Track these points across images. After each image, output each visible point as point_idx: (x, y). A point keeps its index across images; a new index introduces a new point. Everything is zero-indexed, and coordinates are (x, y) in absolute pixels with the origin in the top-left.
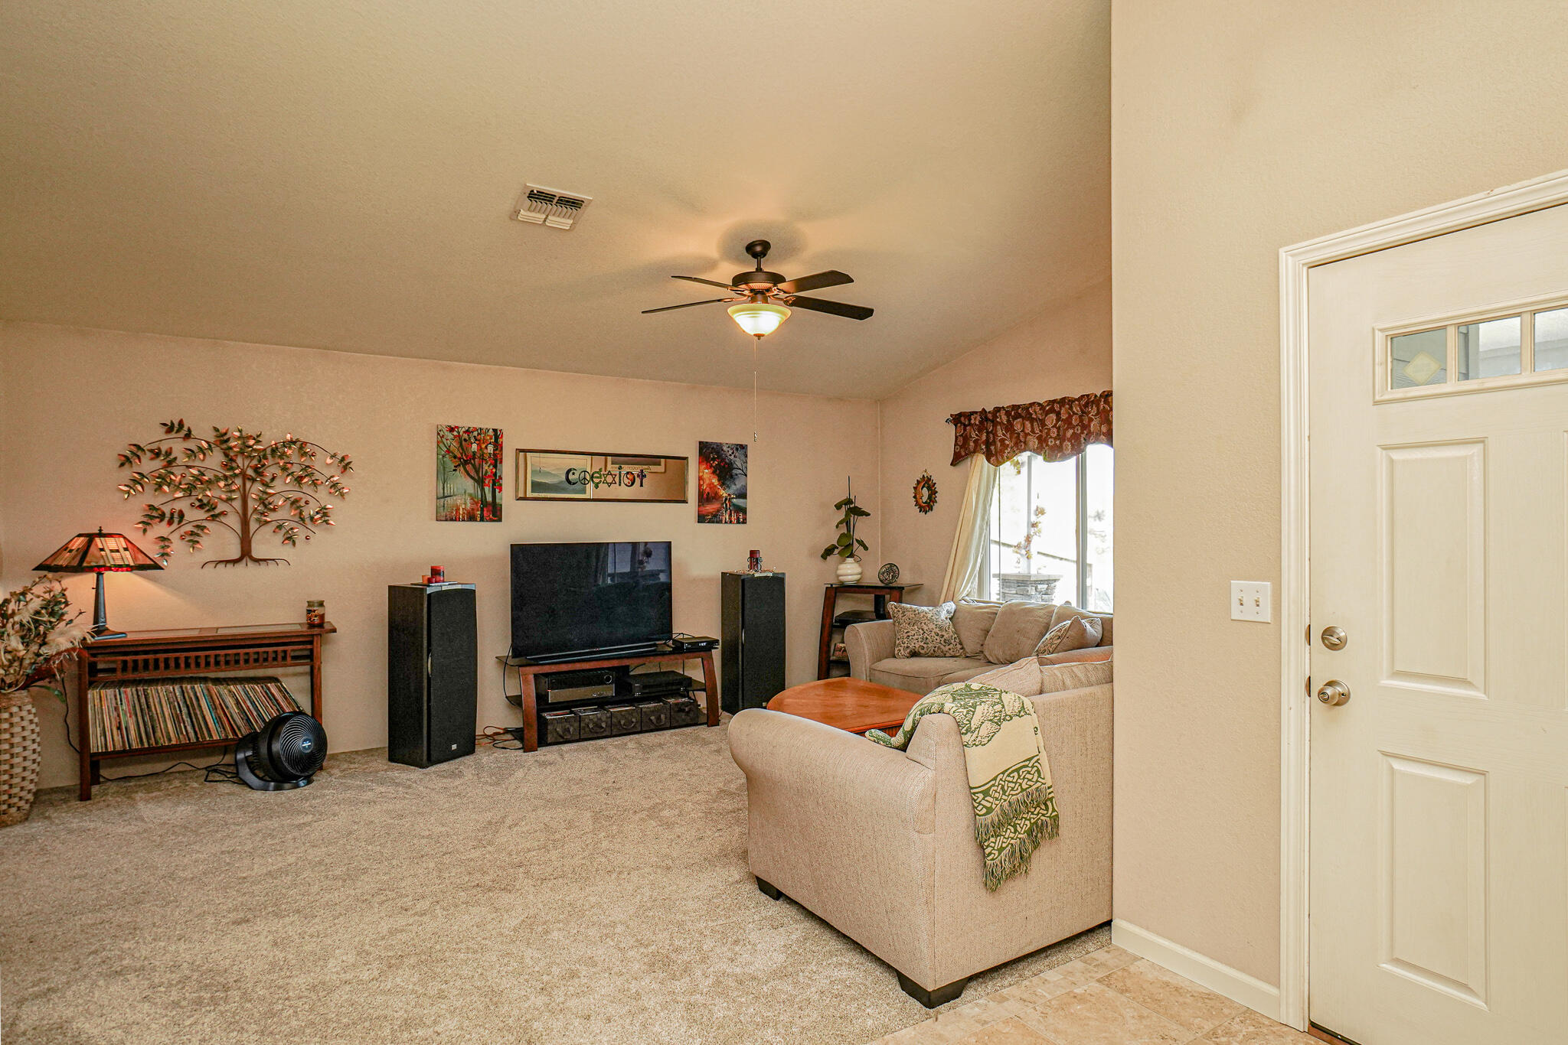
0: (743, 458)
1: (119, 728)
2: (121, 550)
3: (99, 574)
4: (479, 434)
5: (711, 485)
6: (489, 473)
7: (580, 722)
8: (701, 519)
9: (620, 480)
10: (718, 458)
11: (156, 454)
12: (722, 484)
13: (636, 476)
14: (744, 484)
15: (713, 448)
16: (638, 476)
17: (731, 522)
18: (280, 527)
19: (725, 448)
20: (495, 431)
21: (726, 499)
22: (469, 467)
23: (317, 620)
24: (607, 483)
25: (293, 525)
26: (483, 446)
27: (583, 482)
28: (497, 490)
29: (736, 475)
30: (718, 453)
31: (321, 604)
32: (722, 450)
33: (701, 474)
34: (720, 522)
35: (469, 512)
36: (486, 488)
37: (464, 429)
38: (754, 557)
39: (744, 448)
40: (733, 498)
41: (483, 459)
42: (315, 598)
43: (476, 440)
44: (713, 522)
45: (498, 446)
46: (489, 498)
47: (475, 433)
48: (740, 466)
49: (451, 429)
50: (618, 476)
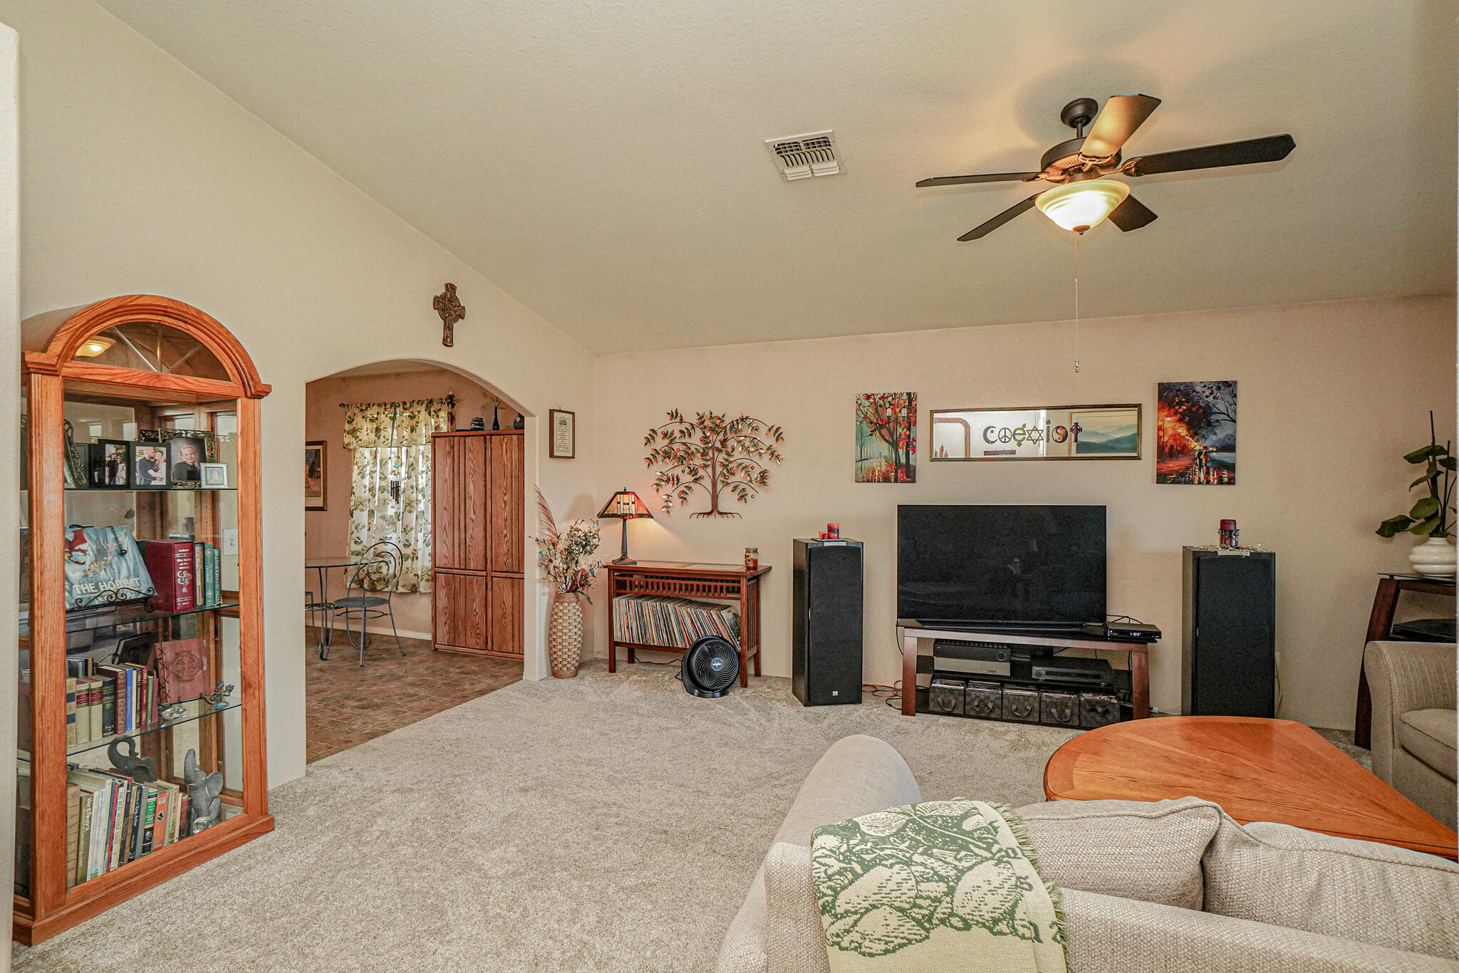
0: (1228, 398)
1: (628, 627)
2: (630, 503)
3: (625, 520)
4: (893, 399)
5: (1176, 436)
6: (903, 436)
7: (965, 696)
8: (1162, 478)
9: (1048, 435)
10: (1187, 401)
11: (665, 435)
12: (1194, 435)
13: (1069, 431)
14: (1230, 432)
15: (1179, 390)
16: (1072, 430)
17: (1208, 482)
18: (735, 488)
19: (1198, 389)
20: (909, 394)
21: (1200, 453)
22: (884, 431)
23: (751, 564)
24: (1032, 440)
25: (745, 486)
26: (898, 410)
27: (1003, 440)
28: (911, 452)
29: (1218, 421)
30: (1186, 395)
31: (755, 551)
32: (1194, 391)
33: (1160, 423)
34: (1191, 482)
35: (884, 474)
36: (900, 451)
37: (879, 396)
38: (1227, 529)
39: (1230, 385)
40: (1212, 451)
41: (897, 422)
42: (752, 546)
43: (891, 405)
44: (1179, 483)
45: (912, 409)
46: (903, 460)
47: (890, 399)
48: (1223, 409)
49: (868, 397)
50: (1045, 432)
